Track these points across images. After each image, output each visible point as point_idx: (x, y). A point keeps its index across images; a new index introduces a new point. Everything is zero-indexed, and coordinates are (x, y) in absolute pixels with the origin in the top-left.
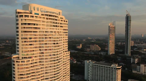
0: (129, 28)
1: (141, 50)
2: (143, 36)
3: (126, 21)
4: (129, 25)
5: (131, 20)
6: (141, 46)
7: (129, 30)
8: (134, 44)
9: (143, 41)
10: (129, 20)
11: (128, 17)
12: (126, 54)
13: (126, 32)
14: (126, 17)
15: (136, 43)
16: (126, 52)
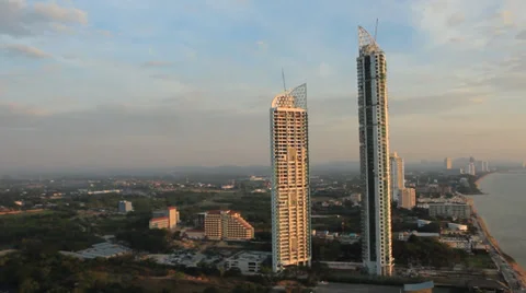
0: (376, 118)
1: (447, 226)
2: (449, 167)
3: (360, 80)
4: (374, 101)
5: (383, 76)
6: (447, 207)
7: (376, 129)
8: (417, 197)
9: (453, 185)
10: (373, 74)
11: (368, 59)
12: (367, 263)
13: (362, 140)
14: (359, 60)
15: (427, 195)
16: (368, 252)
